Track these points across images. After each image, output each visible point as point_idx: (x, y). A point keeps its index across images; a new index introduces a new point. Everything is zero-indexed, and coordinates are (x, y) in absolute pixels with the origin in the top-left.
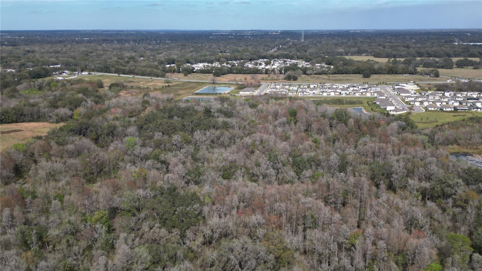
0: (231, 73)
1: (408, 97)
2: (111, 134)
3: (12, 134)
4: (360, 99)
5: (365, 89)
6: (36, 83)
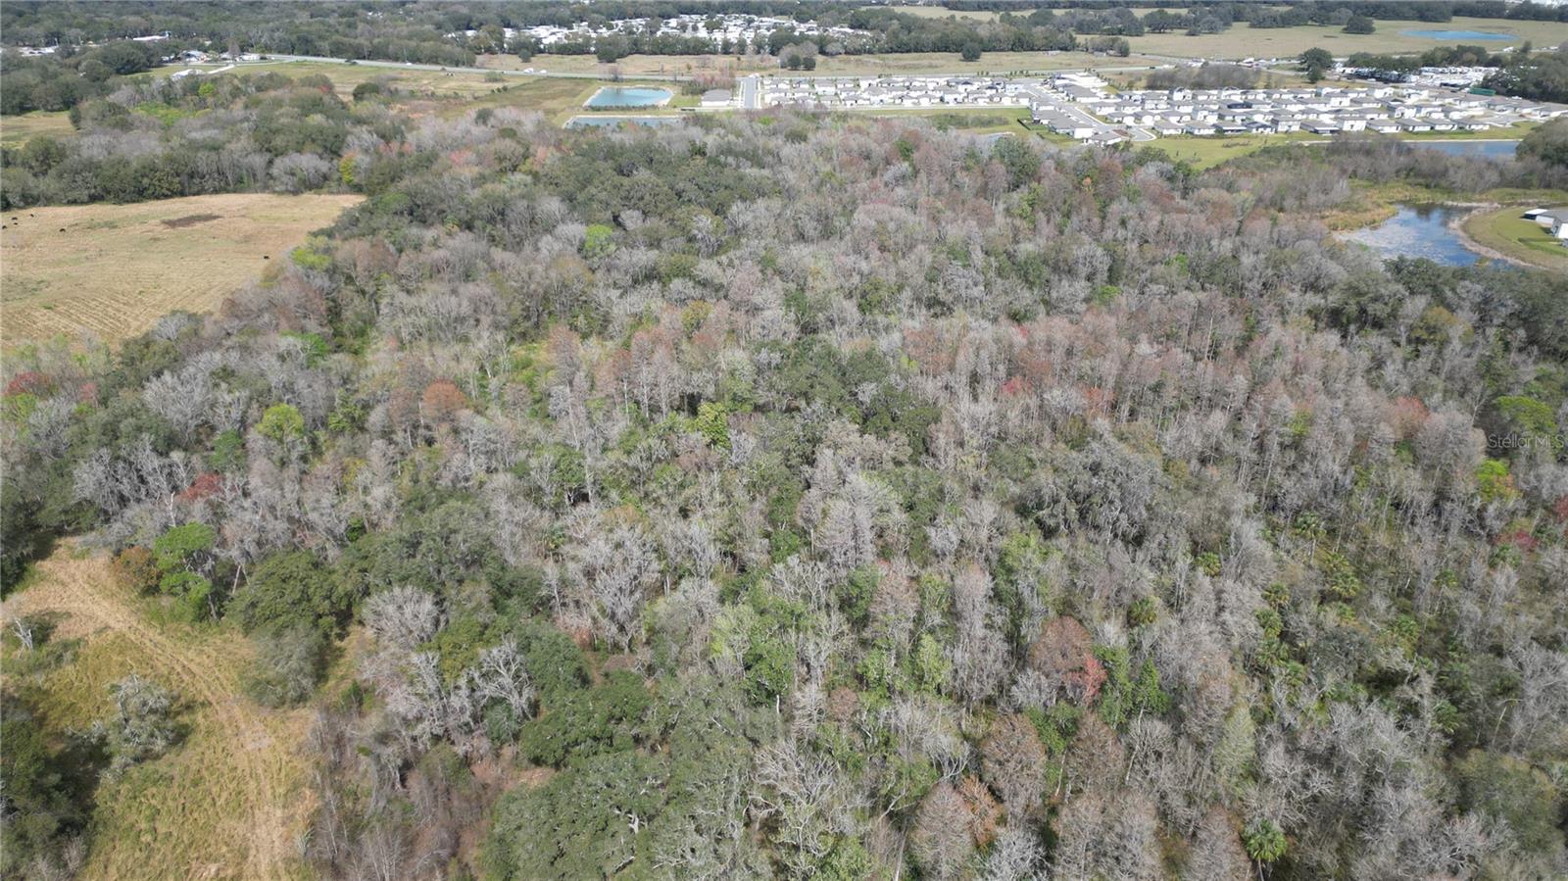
4: (998, 114)
5: (990, 88)
6: (154, 86)
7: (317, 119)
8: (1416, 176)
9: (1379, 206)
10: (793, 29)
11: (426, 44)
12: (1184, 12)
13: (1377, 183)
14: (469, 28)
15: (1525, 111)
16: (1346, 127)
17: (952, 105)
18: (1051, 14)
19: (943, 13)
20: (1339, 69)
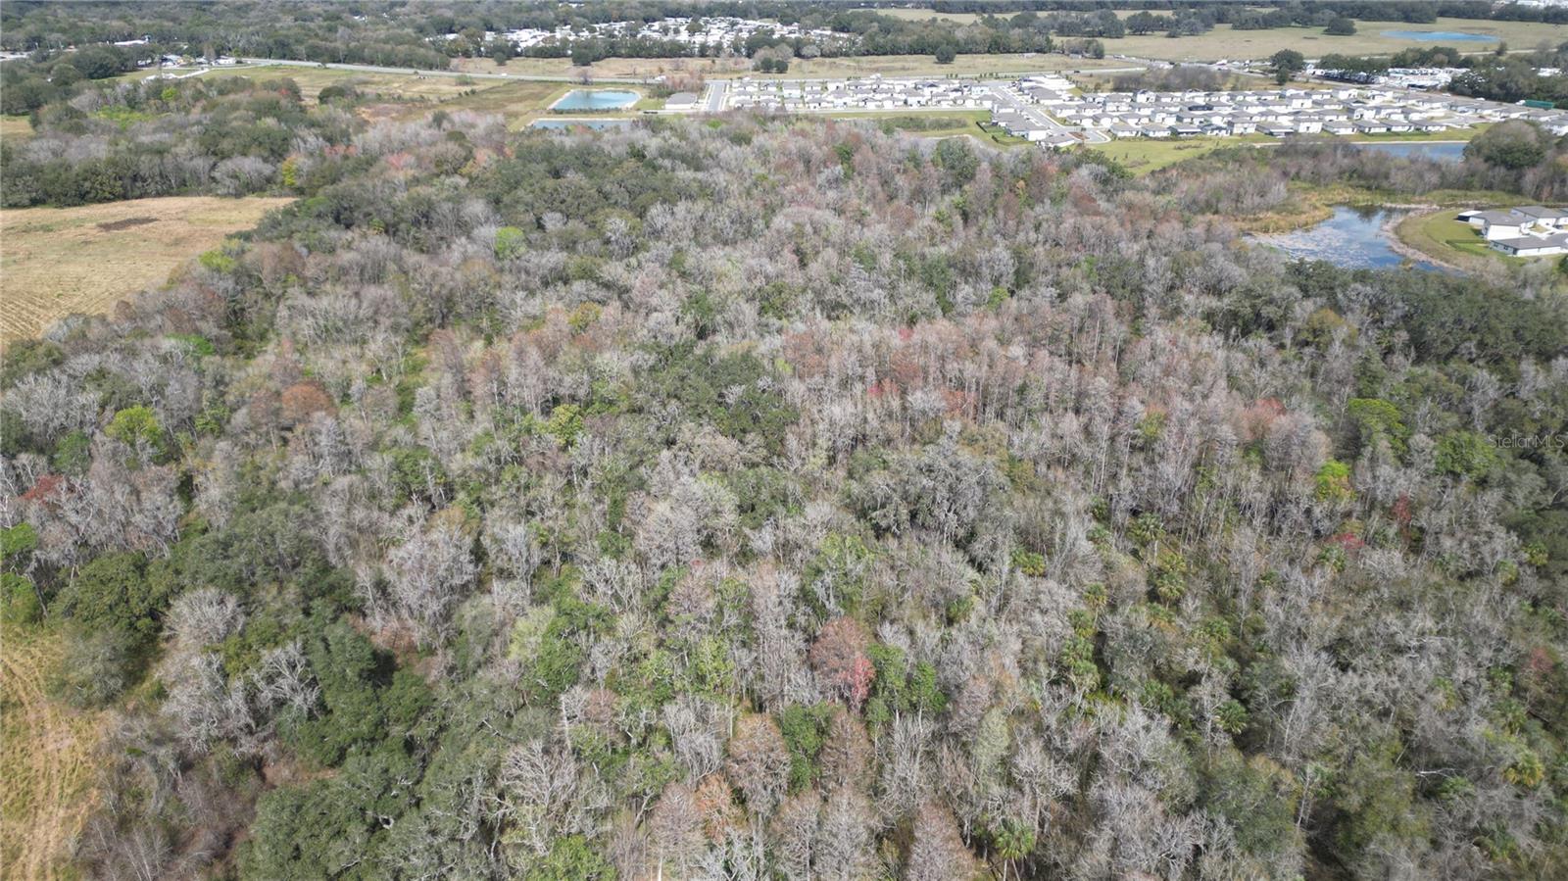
0: (616, 55)
4: (957, 117)
5: (956, 90)
6: (118, 90)
7: (270, 122)
8: (1359, 177)
9: (1316, 208)
10: (772, 32)
11: (400, 48)
12: (1167, 14)
13: (1318, 185)
14: (452, 32)
15: (1486, 112)
16: (1302, 129)
17: (915, 107)
18: (1035, 17)
19: (927, 15)
20: (1310, 71)
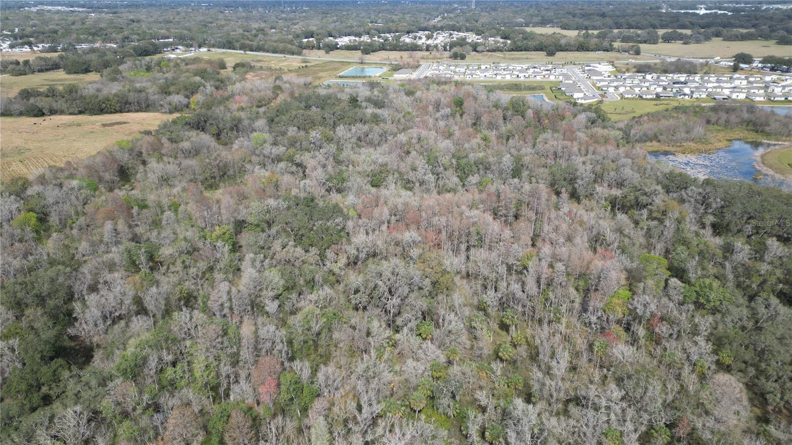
0: (384, 49)
1: (600, 81)
2: (235, 128)
3: (116, 127)
4: (542, 84)
5: (548, 70)
6: (144, 62)
8: (753, 125)
9: (720, 141)
13: (727, 129)
14: (312, 37)
16: (734, 96)
18: (612, 32)
20: (755, 64)
